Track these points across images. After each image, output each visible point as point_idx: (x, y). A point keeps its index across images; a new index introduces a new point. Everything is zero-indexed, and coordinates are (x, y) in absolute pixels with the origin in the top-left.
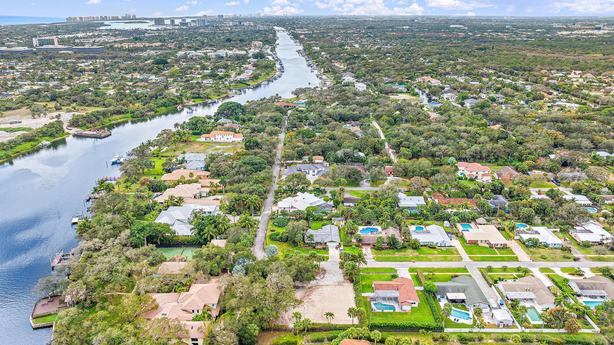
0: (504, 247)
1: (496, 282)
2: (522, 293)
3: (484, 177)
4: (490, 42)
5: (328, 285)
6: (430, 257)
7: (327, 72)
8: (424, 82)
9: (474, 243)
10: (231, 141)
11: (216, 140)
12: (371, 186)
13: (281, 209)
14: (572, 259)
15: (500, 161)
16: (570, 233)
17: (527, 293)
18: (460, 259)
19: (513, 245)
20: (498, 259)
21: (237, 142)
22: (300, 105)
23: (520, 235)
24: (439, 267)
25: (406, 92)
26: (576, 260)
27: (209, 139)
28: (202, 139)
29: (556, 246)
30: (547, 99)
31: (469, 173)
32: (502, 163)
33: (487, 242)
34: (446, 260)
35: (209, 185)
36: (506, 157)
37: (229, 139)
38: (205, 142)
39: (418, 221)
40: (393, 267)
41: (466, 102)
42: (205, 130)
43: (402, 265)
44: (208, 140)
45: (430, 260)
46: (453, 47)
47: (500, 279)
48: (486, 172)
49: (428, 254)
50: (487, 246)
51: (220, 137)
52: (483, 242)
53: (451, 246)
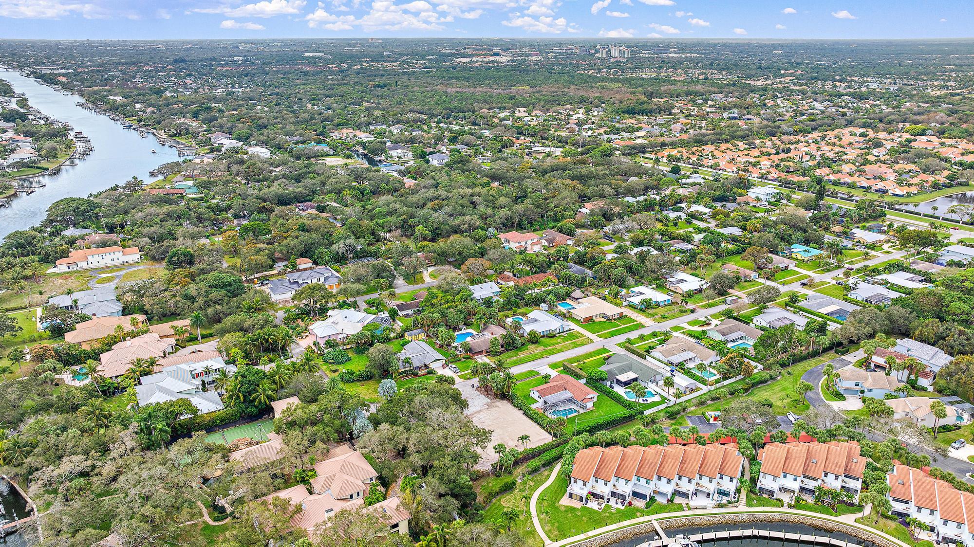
0: (622, 317)
1: (648, 352)
2: (682, 354)
3: (535, 246)
4: (383, 75)
5: (478, 412)
6: (558, 347)
7: (174, 135)
8: (348, 137)
9: (589, 320)
10: (119, 262)
11: (91, 266)
12: (410, 283)
13: (324, 339)
14: (689, 312)
15: (536, 226)
16: (667, 287)
17: (685, 353)
18: (592, 341)
19: (627, 312)
20: (626, 330)
21: (131, 262)
22: (187, 191)
23: (628, 299)
24: (578, 355)
25: (333, 155)
26: (692, 311)
27: (75, 266)
28: (62, 267)
29: (666, 303)
30: (518, 145)
31: (517, 245)
32: (537, 228)
33: (602, 315)
34: (576, 346)
35: (172, 332)
36: (540, 220)
37: (116, 260)
38: (68, 273)
39: (511, 312)
40: (532, 369)
41: (430, 159)
42: (56, 253)
43: (538, 364)
44: (74, 268)
45: (561, 351)
46: (338, 85)
47: (650, 347)
48: (535, 240)
49: (554, 344)
50: (605, 320)
51: (97, 258)
52: (598, 316)
53: (570, 330)
